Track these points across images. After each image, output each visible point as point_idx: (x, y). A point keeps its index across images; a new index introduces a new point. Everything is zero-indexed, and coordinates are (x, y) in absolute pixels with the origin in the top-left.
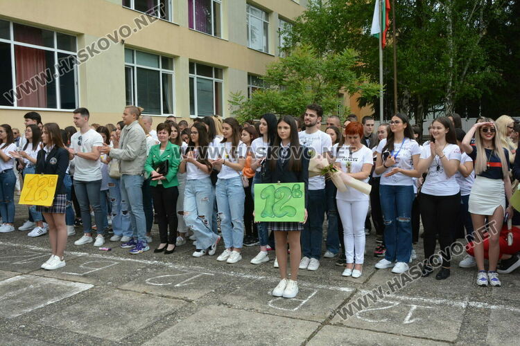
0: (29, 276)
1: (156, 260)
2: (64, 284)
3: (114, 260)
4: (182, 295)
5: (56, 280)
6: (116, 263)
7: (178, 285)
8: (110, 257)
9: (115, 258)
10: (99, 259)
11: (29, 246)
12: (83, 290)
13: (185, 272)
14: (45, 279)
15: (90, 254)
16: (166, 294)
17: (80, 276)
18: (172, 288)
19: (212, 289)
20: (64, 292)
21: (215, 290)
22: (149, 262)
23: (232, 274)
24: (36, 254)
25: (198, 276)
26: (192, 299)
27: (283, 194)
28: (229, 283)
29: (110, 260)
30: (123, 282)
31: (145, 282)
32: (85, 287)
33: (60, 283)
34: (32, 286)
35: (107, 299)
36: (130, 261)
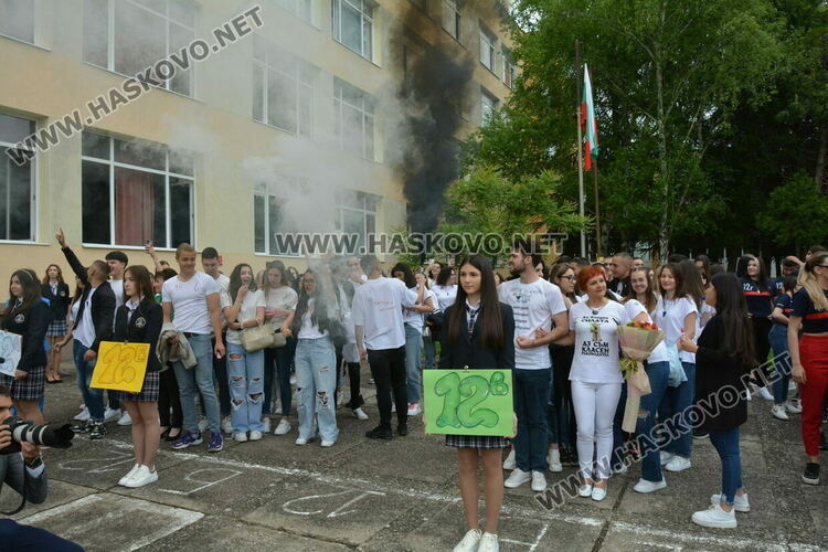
0: (108, 495)
1: (296, 467)
2: (159, 511)
3: (235, 468)
4: (340, 535)
5: (147, 504)
6: (239, 473)
7: (332, 515)
8: (230, 463)
9: (236, 464)
10: (214, 465)
11: (115, 442)
12: (186, 523)
13: (342, 491)
14: (132, 501)
15: (201, 456)
16: (315, 531)
17: (184, 497)
18: (322, 521)
19: (385, 521)
20: (159, 527)
21: (391, 524)
22: (287, 472)
23: (412, 493)
24: (123, 455)
25: (361, 497)
26: (357, 543)
27: (474, 388)
28: (410, 511)
29: (230, 467)
30: (248, 509)
31: (282, 509)
32: (189, 517)
33: (154, 509)
34: (110, 515)
35: (223, 542)
36: (258, 469)
